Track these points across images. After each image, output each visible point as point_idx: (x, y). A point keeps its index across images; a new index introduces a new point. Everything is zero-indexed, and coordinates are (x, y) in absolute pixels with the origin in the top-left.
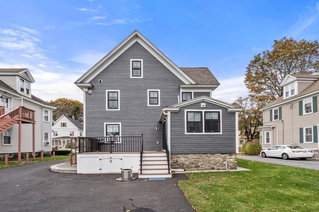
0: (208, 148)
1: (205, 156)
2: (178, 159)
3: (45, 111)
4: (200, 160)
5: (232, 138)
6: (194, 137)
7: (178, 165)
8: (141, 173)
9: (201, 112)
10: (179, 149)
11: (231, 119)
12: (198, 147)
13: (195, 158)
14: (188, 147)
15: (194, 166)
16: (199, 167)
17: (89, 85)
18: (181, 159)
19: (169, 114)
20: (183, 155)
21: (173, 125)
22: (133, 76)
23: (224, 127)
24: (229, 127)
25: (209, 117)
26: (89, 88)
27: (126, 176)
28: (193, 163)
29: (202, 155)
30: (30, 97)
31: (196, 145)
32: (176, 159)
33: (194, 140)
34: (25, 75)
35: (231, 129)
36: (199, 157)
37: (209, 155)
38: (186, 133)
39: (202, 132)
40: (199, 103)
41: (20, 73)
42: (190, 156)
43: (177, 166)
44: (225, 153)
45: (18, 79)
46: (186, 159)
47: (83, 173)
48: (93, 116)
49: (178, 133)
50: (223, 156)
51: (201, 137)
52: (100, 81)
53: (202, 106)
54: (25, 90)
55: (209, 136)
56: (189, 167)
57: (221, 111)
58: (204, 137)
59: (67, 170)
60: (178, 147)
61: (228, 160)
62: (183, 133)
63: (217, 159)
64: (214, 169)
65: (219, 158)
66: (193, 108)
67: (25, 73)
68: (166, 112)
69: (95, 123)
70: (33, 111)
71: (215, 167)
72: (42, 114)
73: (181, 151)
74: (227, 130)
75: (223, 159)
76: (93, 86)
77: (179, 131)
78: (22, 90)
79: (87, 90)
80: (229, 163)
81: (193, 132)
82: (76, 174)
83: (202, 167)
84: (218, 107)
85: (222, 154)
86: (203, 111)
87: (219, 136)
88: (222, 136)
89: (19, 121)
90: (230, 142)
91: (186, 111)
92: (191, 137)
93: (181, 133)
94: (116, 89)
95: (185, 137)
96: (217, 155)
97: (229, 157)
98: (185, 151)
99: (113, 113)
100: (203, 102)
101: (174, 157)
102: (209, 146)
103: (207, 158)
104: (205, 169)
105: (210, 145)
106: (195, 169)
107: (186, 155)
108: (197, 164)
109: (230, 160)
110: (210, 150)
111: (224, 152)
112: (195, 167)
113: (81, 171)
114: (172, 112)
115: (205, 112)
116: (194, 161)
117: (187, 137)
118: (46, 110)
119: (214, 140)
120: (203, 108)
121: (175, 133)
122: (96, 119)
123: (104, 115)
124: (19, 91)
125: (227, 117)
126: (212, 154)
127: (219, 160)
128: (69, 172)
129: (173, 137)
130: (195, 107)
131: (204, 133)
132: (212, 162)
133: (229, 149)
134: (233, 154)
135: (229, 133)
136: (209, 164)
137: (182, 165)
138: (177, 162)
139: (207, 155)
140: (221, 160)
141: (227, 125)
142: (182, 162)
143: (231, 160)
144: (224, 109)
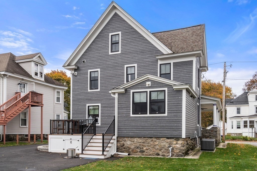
0: (152, 132)
1: (149, 140)
2: (124, 142)
3: (57, 92)
4: (145, 145)
5: (178, 120)
6: (139, 119)
7: (125, 148)
8: (82, 153)
9: (147, 92)
10: (125, 132)
11: (177, 98)
12: (142, 130)
13: (140, 142)
14: (133, 129)
15: (139, 150)
16: (143, 152)
17: (74, 67)
18: (127, 143)
19: (116, 96)
20: (130, 138)
21: (120, 107)
22: (112, 52)
23: (169, 107)
24: (175, 107)
25: (154, 97)
26: (75, 70)
27: (70, 155)
28: (138, 147)
29: (147, 139)
30: (43, 79)
31: (141, 127)
32: (123, 142)
33: (139, 123)
34: (39, 58)
35: (177, 109)
36: (144, 141)
37: (154, 139)
38: (131, 115)
39: (147, 114)
40: (144, 82)
41: (34, 59)
42: (135, 140)
43: (124, 150)
44: (171, 138)
45: (33, 64)
46: (132, 143)
47: (52, 152)
48: (77, 98)
49: (124, 115)
50: (169, 140)
51: (145, 119)
52: (84, 62)
53: (147, 86)
54: (39, 74)
55: (153, 119)
56: (134, 151)
57: (166, 89)
58: (149, 119)
59: (44, 149)
60: (124, 129)
61: (174, 146)
62: (129, 115)
63: (162, 144)
64: (158, 155)
65: (164, 143)
66: (138, 88)
67: (39, 57)
68: (114, 93)
69: (79, 105)
70: (42, 94)
71: (160, 153)
72: (54, 95)
73: (127, 134)
74: (172, 112)
75: (169, 144)
76: (78, 67)
77: (125, 113)
78: (36, 74)
79: (73, 72)
80: (175, 150)
81: (139, 114)
82: (48, 152)
83: (147, 152)
84: (163, 85)
85: (168, 138)
86: (148, 90)
87: (164, 118)
88: (167, 118)
89: (29, 105)
90: (176, 125)
91: (132, 91)
92: (136, 119)
93: (127, 115)
94: (96, 68)
95: (130, 119)
96: (162, 139)
97: (175, 142)
98: (131, 134)
99: (94, 94)
100: (148, 80)
101: (121, 140)
102: (153, 130)
103: (152, 143)
104: (150, 155)
105: (155, 128)
106: (140, 154)
107: (132, 139)
108: (142, 148)
109: (176, 145)
110: (155, 134)
111: (169, 137)
112: (140, 152)
113: (51, 150)
114: (119, 94)
115: (150, 92)
116: (140, 145)
117: (132, 119)
118: (58, 90)
119: (159, 123)
120: (149, 87)
121: (122, 115)
122: (80, 101)
123: (87, 96)
124: (33, 76)
125: (173, 96)
126: (158, 138)
127: (165, 145)
128: (45, 151)
129: (120, 119)
130: (140, 87)
131: (148, 115)
132: (157, 147)
133: (175, 133)
134: (180, 139)
135: (175, 114)
136: (154, 150)
137: (128, 148)
138: (124, 145)
139: (152, 139)
140: (167, 145)
141: (172, 105)
142: (128, 146)
143: (178, 146)
144: (170, 87)
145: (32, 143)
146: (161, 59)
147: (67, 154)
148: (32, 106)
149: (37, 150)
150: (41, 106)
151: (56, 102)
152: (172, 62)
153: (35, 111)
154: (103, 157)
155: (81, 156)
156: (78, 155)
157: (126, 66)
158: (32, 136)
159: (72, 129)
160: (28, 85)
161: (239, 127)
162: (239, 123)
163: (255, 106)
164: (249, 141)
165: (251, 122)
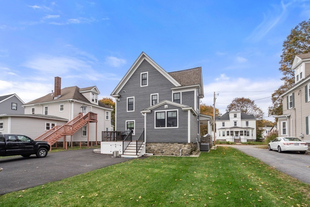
0: (169, 139)
1: (167, 145)
2: (151, 146)
3: (107, 112)
4: (164, 148)
5: (185, 131)
6: (160, 130)
7: (151, 150)
8: (123, 154)
9: (165, 112)
10: (151, 139)
11: (185, 116)
12: (162, 137)
13: (161, 146)
14: (156, 138)
15: (160, 152)
16: (163, 153)
17: (118, 95)
18: (152, 147)
19: (145, 115)
20: (154, 144)
21: (148, 122)
22: (142, 85)
23: (180, 122)
24: (183, 122)
25: (170, 115)
26: (118, 97)
27: (115, 155)
28: (159, 150)
29: (166, 144)
30: (97, 104)
31: (161, 136)
32: (150, 146)
33: (160, 133)
34: (95, 90)
35: (184, 123)
36: (164, 145)
37: (170, 144)
38: (155, 128)
39: (165, 127)
40: (163, 105)
41: (92, 90)
42: (158, 144)
43: (150, 151)
44: (181, 143)
45: (91, 93)
46: (156, 147)
47: (103, 153)
48: (120, 116)
49: (151, 128)
50: (180, 145)
51: (164, 130)
52: (124, 92)
53: (165, 108)
54: (95, 100)
55: (169, 130)
56: (157, 152)
57: (177, 110)
58: (166, 130)
59: (98, 152)
60: (150, 138)
61: (183, 148)
62: (153, 128)
63: (175, 147)
64: (173, 154)
65: (176, 146)
66: (160, 110)
67: (95, 88)
68: (144, 113)
69: (121, 121)
70: (96, 114)
71: (174, 153)
72: (105, 114)
73: (152, 140)
74: (182, 125)
75: (180, 147)
76: (120, 95)
77: (151, 126)
78: (93, 100)
79: (117, 99)
80: (184, 151)
81: (160, 127)
82: (101, 154)
83: (165, 153)
84: (176, 107)
85: (179, 143)
86: (166, 111)
87: (176, 130)
88: (178, 130)
89: (88, 121)
90: (184, 134)
91: (155, 111)
92: (159, 130)
93: (152, 127)
94: (132, 96)
95: (154, 130)
96: (175, 144)
97: (183, 146)
98: (155, 140)
99: (131, 114)
100: (166, 104)
101: (148, 145)
102: (170, 137)
103: (168, 146)
104: (167, 155)
105: (170, 136)
106: (161, 154)
107: (156, 144)
108: (163, 150)
109: (184, 148)
110: (170, 140)
111: (180, 142)
112: (161, 153)
114: (147, 113)
115: (167, 112)
116: (161, 148)
117: (156, 130)
118: (107, 111)
119: (173, 133)
120: (166, 109)
121: (149, 128)
122: (122, 118)
123: (126, 115)
124: (91, 102)
125: (182, 114)
126: (173, 143)
127: (177, 148)
128: (99, 153)
129: (148, 130)
130: (161, 108)
131: (166, 127)
132: (172, 149)
133: (183, 140)
134: (187, 144)
135: (183, 127)
136: (170, 151)
137: (153, 150)
138: (150, 148)
139: (169, 144)
140: (178, 148)
141: (182, 120)
142: (153, 148)
143: (185, 148)
144: (180, 108)
145: (90, 147)
146: (174, 90)
147: (113, 155)
148: (90, 122)
149: (93, 152)
150: (96, 122)
151: (106, 119)
152: (181, 92)
153: (92, 125)
154: (136, 157)
155: (122, 156)
156: (120, 155)
157: (151, 95)
158: (90, 143)
159: (116, 138)
160: (87, 108)
161: (224, 135)
162: (224, 132)
163: (234, 121)
164: (230, 144)
165: (231, 132)
